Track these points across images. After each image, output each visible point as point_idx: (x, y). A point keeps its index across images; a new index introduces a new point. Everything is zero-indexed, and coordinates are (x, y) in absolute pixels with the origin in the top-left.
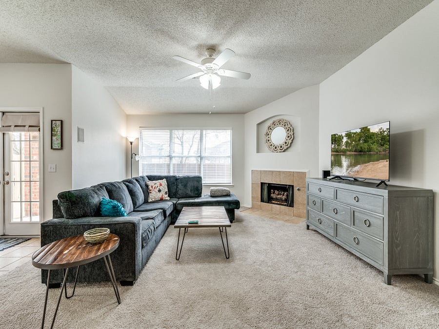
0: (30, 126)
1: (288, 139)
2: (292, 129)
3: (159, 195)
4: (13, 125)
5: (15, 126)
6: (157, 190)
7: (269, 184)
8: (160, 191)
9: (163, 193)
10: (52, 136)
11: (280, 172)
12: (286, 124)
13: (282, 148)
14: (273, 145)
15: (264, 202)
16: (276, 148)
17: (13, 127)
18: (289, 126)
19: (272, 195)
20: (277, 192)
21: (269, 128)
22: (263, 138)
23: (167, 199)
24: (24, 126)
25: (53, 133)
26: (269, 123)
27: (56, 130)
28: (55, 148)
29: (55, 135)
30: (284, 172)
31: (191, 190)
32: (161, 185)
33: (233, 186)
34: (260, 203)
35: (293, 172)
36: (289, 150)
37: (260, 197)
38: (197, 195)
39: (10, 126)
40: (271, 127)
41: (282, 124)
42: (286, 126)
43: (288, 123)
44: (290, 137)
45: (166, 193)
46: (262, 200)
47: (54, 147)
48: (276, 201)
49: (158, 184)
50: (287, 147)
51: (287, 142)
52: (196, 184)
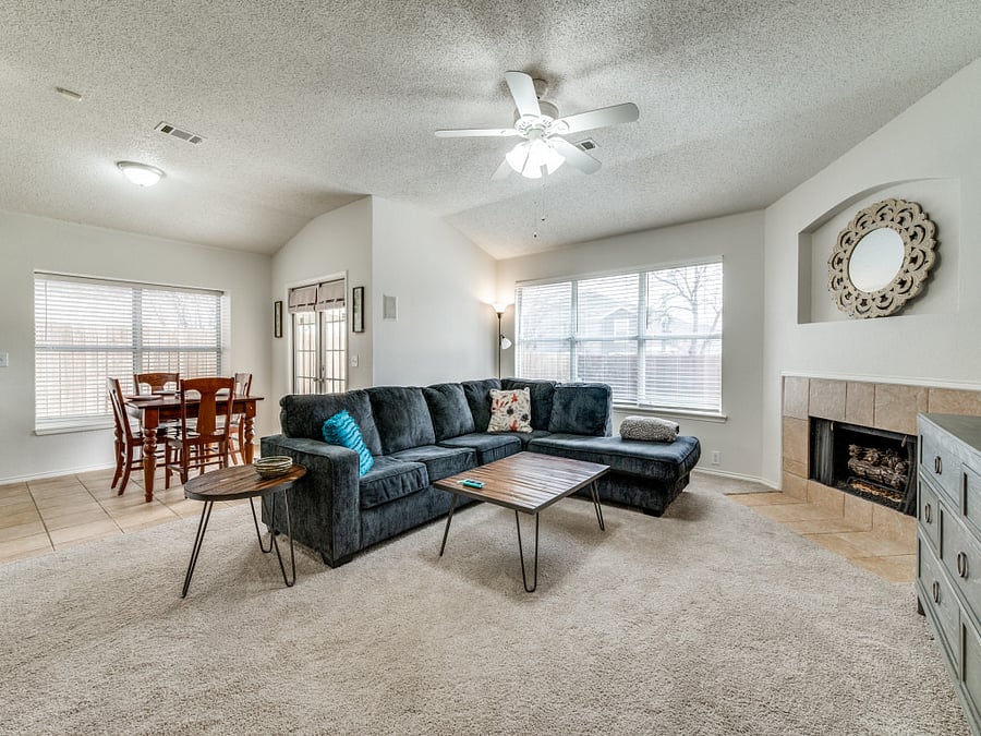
0: (338, 300)
1: (912, 267)
2: (929, 227)
3: (508, 422)
4: (325, 300)
5: (327, 302)
6: (505, 409)
7: (837, 424)
8: (510, 412)
9: (517, 416)
10: (354, 312)
11: (874, 385)
12: (906, 214)
13: (885, 304)
14: (855, 294)
15: (819, 480)
16: (864, 303)
18: (919, 218)
19: (852, 463)
20: (872, 454)
21: (846, 239)
22: (824, 274)
23: (524, 430)
24: (334, 300)
25: (355, 307)
26: (844, 222)
27: (358, 303)
29: (357, 310)
30: (889, 388)
31: (577, 419)
32: (515, 400)
33: (726, 419)
34: (805, 482)
35: (927, 390)
36: (918, 306)
37: (806, 461)
38: (589, 431)
39: (323, 302)
40: (852, 235)
41: (888, 217)
42: (906, 224)
43: (916, 210)
44: (920, 261)
45: (525, 418)
46: (813, 474)
47: (356, 329)
48: (867, 485)
49: (510, 398)
50: (906, 296)
51: (908, 278)
52: (590, 404)
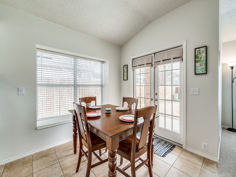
0: (174, 58)
4: (161, 60)
5: (163, 60)
10: (195, 62)
17: (161, 62)
24: (170, 59)
25: (196, 59)
27: (200, 57)
28: (199, 73)
29: (199, 61)
39: (160, 61)
47: (197, 72)
